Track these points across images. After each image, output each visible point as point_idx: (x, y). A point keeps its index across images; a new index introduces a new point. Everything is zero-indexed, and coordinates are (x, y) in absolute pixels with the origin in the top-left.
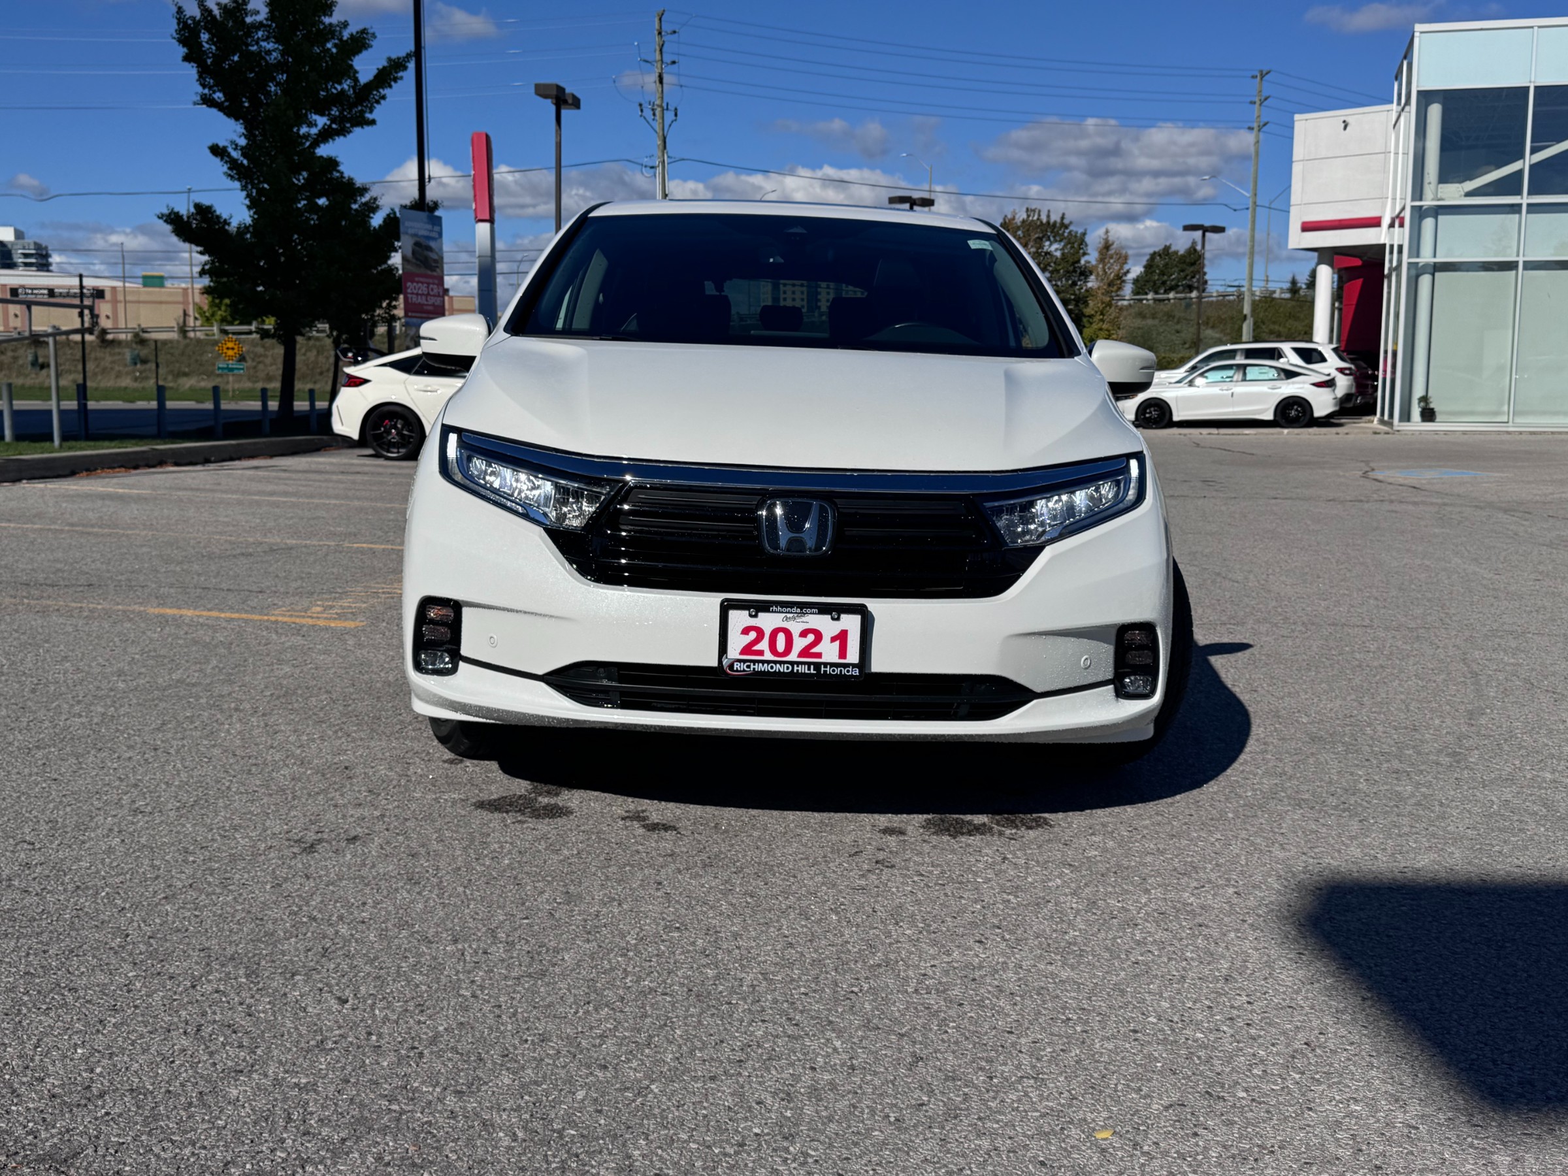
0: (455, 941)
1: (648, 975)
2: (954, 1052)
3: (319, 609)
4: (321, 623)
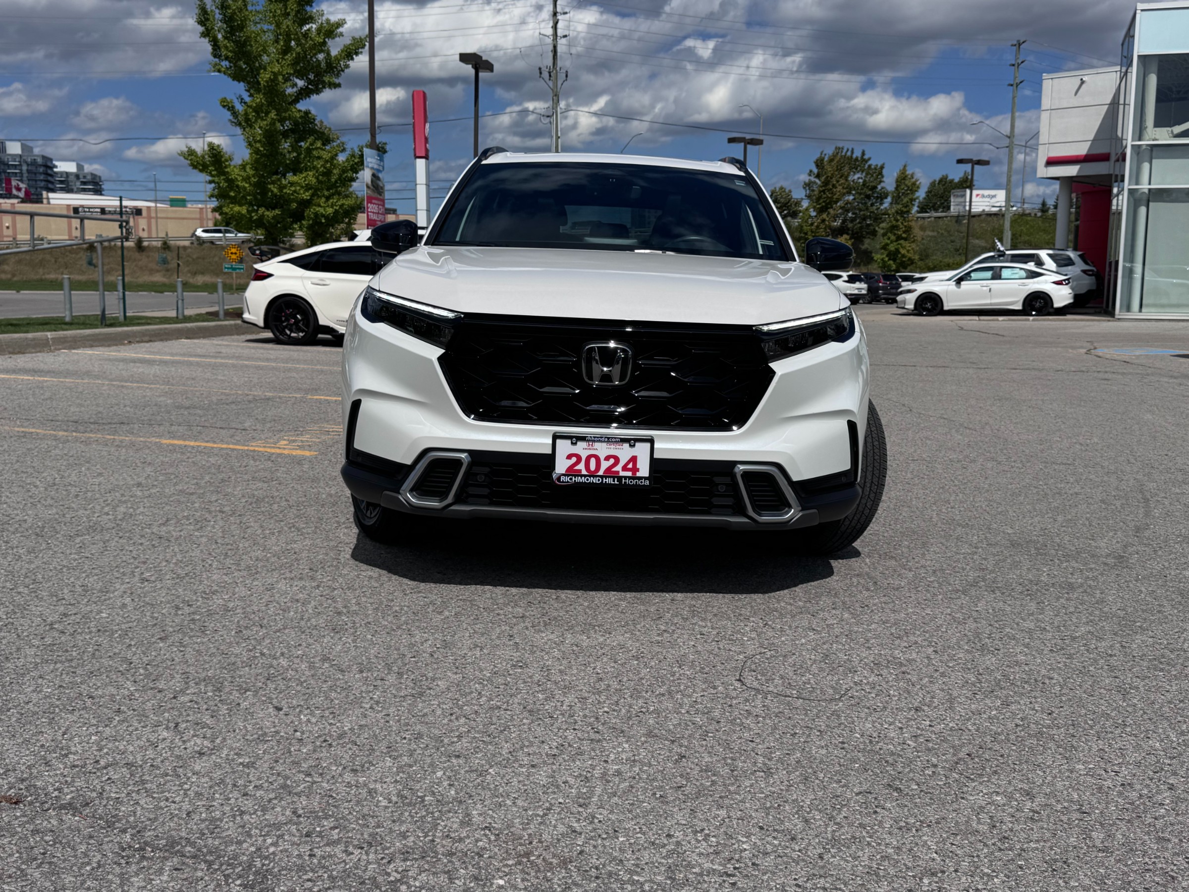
0: (361, 672)
1: (497, 697)
2: (709, 753)
3: (285, 442)
4: (286, 452)
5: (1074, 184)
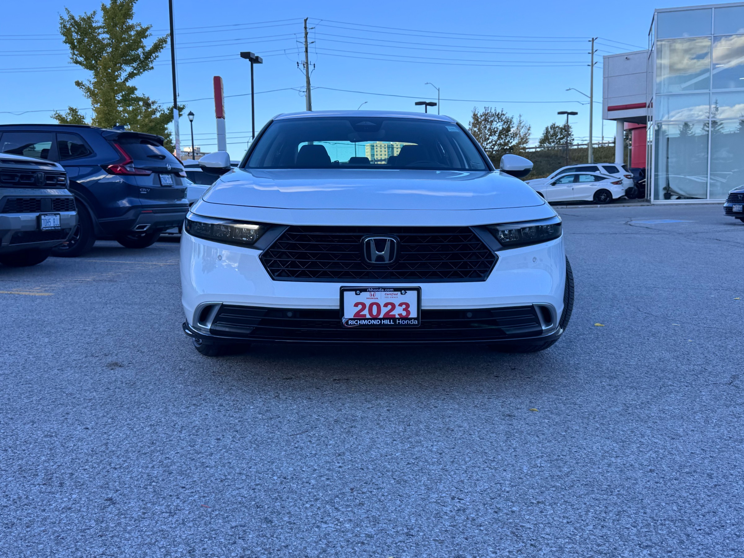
5: (625, 123)
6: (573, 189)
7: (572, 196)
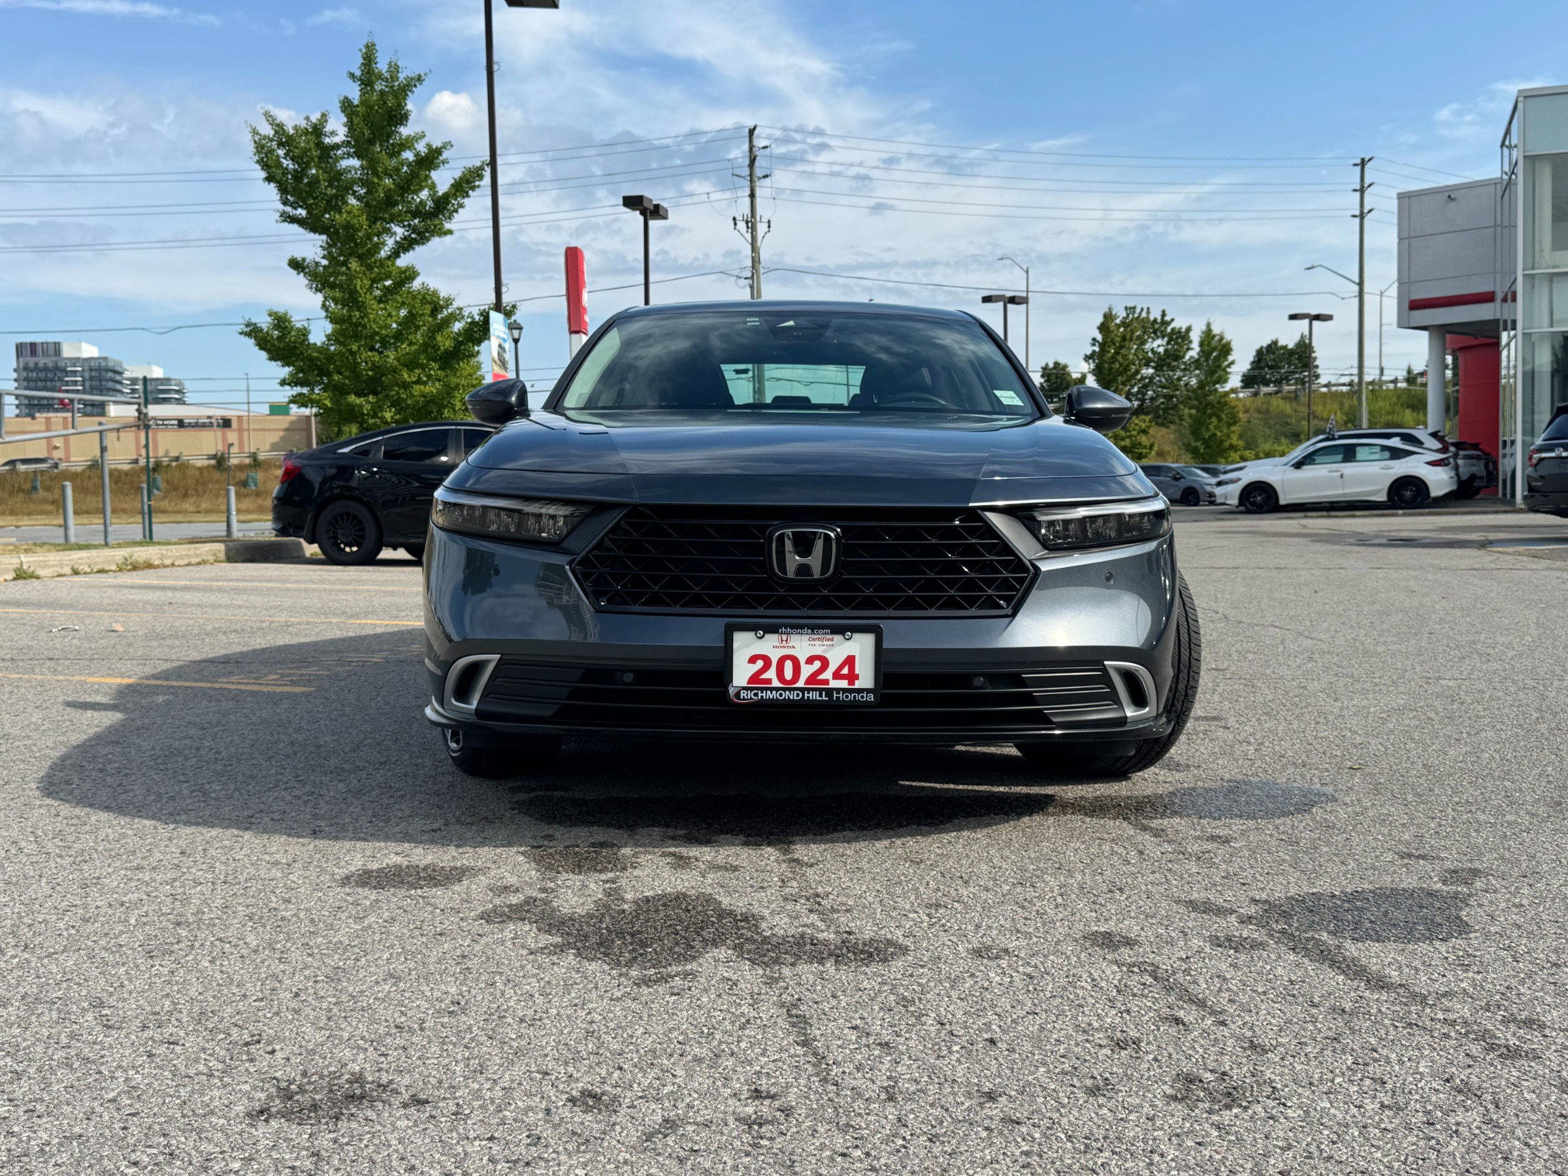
5: (1448, 336)
6: (1342, 476)
7: (1340, 492)
